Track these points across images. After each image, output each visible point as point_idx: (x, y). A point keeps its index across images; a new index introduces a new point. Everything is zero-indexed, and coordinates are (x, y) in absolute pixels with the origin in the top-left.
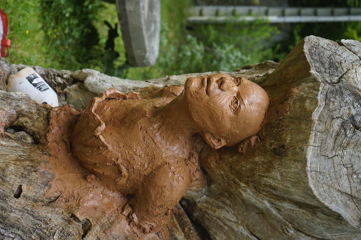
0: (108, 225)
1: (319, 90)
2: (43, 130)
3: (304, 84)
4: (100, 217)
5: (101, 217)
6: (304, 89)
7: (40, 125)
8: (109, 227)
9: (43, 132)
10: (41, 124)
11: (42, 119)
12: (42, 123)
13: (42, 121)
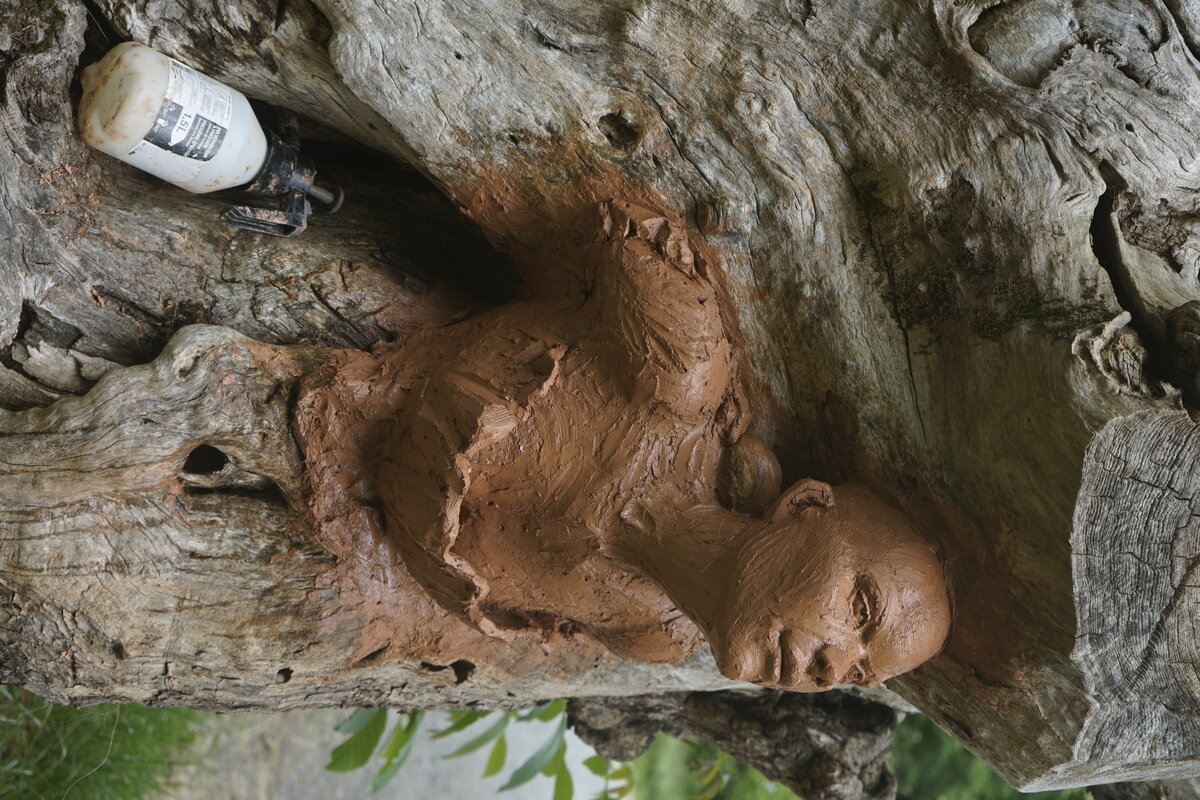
0: (514, 658)
1: (1081, 727)
2: (292, 478)
3: (1048, 670)
4: (494, 652)
5: (497, 650)
6: (1045, 687)
7: (279, 463)
8: (518, 661)
9: (293, 482)
10: (279, 458)
11: (276, 436)
12: (280, 453)
13: (279, 446)
